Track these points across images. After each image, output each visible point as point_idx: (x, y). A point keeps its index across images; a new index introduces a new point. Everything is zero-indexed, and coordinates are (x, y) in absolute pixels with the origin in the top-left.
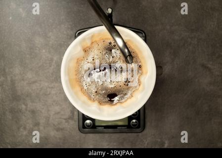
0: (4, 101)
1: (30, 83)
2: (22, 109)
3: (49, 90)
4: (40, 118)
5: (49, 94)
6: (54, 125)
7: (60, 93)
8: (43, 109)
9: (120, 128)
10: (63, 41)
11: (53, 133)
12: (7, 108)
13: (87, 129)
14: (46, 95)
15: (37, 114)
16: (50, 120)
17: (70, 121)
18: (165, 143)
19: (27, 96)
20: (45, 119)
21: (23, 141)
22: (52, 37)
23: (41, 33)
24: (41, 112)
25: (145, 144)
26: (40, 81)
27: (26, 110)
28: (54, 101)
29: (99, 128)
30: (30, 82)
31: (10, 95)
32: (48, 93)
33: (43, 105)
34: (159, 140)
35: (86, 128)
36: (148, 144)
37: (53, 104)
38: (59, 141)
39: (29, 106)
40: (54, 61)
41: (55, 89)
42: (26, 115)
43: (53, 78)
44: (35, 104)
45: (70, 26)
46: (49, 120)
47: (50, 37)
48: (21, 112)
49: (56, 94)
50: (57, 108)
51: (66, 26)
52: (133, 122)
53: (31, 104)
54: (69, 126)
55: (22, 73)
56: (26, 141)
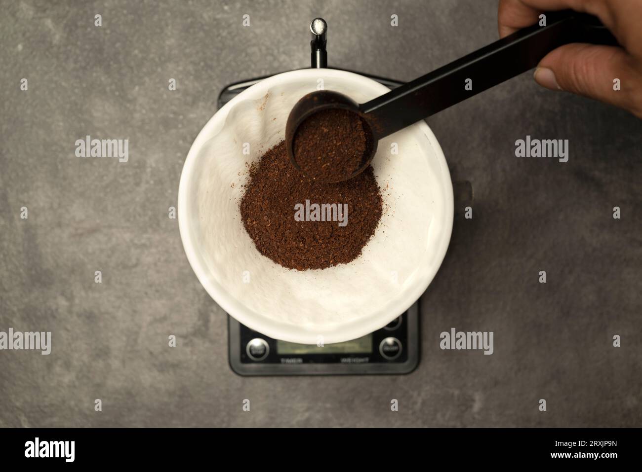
0: (6, 287)
1: (81, 235)
2: (57, 310)
3: (134, 252)
4: (110, 334)
5: (136, 265)
6: (151, 353)
7: (166, 261)
8: (119, 307)
9: (349, 360)
10: (174, 113)
11: (148, 378)
12: (15, 309)
13: (253, 365)
14: (125, 267)
15: (101, 324)
16: (140, 341)
17: (197, 341)
18: (473, 401)
19: (72, 271)
20: (124, 339)
21: (64, 402)
22: (141, 100)
23: (108, 89)
24: (114, 318)
25: (415, 403)
26: (110, 227)
27: (70, 312)
28: (151, 286)
29: (288, 361)
30: (80, 231)
31: (21, 270)
32: (134, 261)
33: (119, 297)
34: (457, 392)
35: (251, 361)
36: (424, 403)
37: (146, 293)
38: (166, 399)
39: (77, 301)
40: (149, 170)
41: (153, 250)
42: (69, 327)
43: (147, 218)
44: (97, 295)
45: (190, 68)
46: (135, 340)
47: (133, 101)
48: (54, 317)
49: (155, 264)
50: (160, 306)
51: (180, 68)
52: (386, 345)
53: (83, 293)
54: (195, 357)
55: (55, 205)
56: (72, 403)
